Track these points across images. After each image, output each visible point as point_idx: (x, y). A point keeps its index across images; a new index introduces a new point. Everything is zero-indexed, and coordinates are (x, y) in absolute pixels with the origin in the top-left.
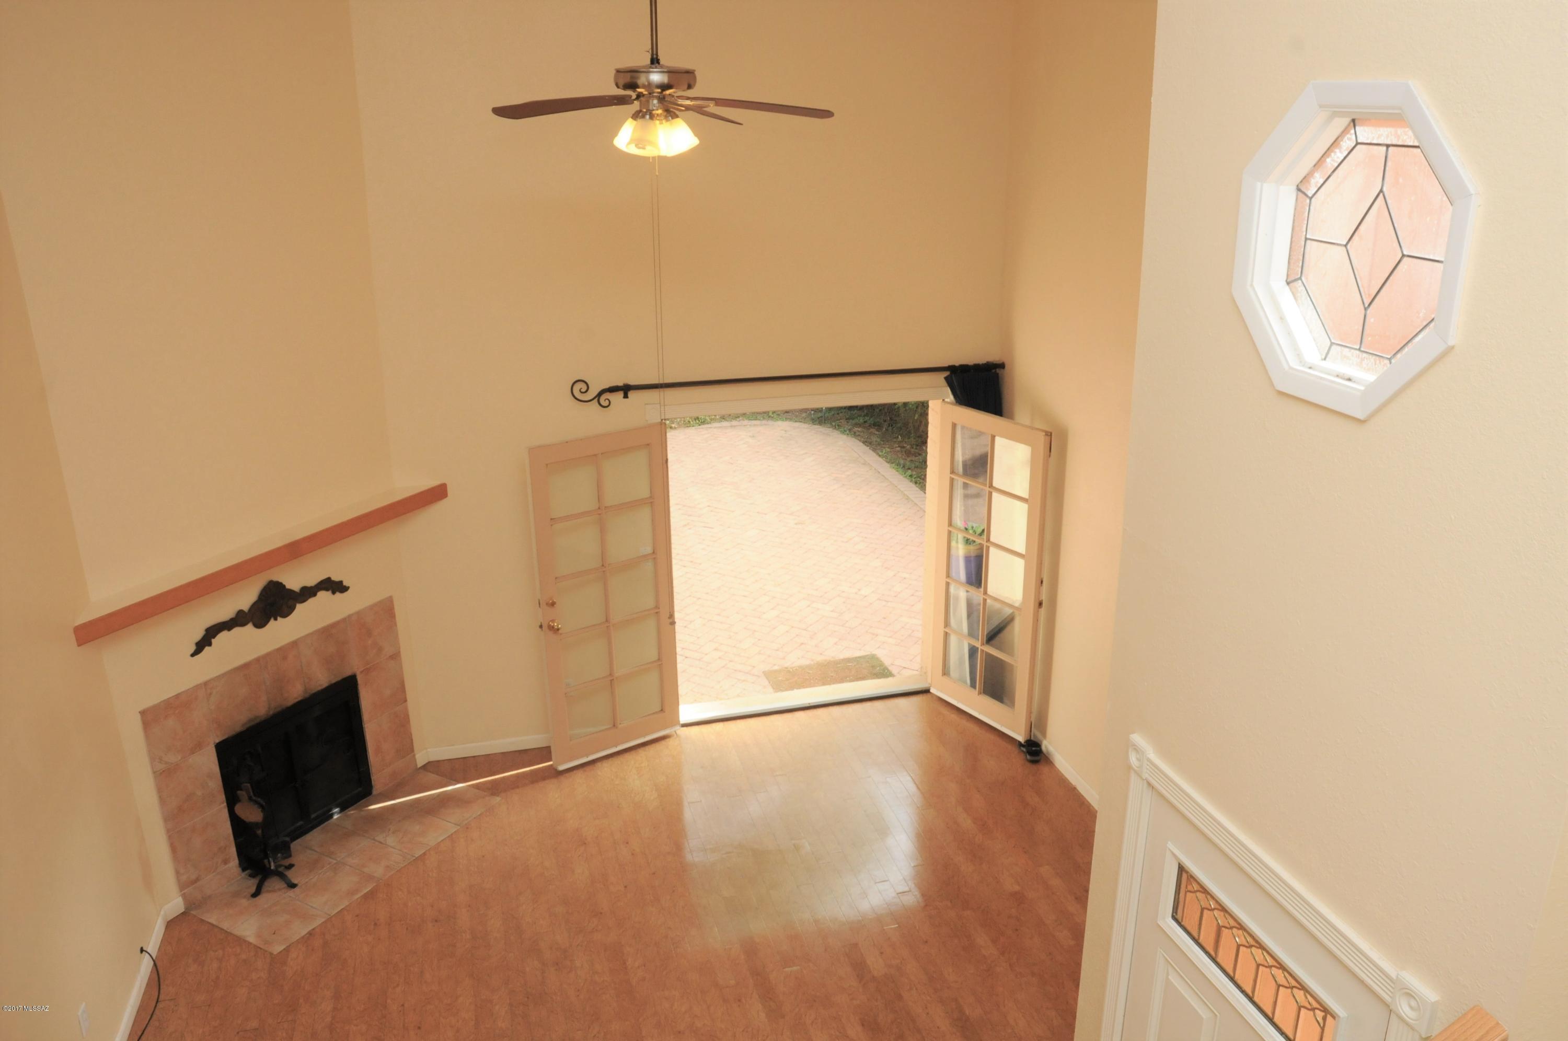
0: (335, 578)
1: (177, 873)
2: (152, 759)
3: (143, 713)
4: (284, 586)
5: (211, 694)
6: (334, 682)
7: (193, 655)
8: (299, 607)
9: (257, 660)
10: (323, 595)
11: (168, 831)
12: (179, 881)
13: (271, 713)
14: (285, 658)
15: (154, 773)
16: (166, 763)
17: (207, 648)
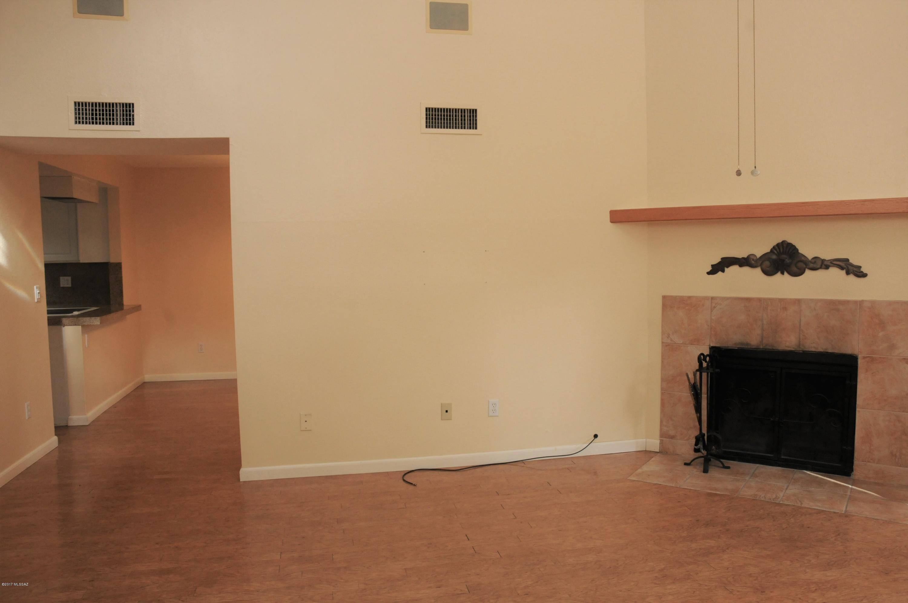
0: (854, 261)
1: (661, 422)
2: (663, 333)
3: (664, 297)
4: (797, 250)
5: (715, 307)
6: (830, 351)
7: (709, 273)
8: (808, 272)
9: (760, 300)
10: (834, 271)
11: (662, 389)
12: (661, 430)
13: (761, 347)
14: (785, 309)
15: (663, 343)
16: (671, 340)
17: (720, 273)
